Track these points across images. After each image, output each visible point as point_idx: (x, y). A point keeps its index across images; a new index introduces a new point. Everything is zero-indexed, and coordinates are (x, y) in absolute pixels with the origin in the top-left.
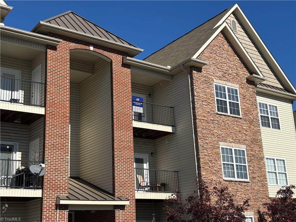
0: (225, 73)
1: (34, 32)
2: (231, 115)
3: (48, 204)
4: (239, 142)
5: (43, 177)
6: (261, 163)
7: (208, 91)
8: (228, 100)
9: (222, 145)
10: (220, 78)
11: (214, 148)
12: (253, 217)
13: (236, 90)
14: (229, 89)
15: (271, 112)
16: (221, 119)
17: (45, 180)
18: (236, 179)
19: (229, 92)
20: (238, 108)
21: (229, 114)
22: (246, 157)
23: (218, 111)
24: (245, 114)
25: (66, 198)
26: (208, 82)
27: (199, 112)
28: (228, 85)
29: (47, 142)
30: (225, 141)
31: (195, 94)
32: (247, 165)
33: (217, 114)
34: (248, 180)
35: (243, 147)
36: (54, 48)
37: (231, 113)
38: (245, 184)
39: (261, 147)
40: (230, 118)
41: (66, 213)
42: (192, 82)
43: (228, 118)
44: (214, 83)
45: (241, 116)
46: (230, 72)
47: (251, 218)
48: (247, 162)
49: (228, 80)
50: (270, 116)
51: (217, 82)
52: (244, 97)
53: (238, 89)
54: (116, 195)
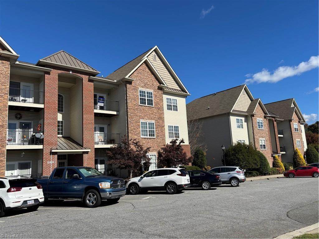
0: (146, 84)
1: (36, 66)
2: (148, 106)
3: (46, 152)
4: (151, 119)
5: (43, 139)
6: (163, 129)
7: (135, 93)
8: (146, 98)
9: (142, 121)
10: (142, 87)
11: (137, 122)
12: (156, 154)
13: (152, 93)
14: (147, 92)
15: (173, 102)
16: (142, 108)
17: (44, 141)
18: (148, 137)
19: (147, 94)
20: (152, 102)
21: (147, 105)
22: (155, 126)
23: (141, 103)
24: (156, 105)
25: (56, 149)
26: (136, 89)
27: (129, 105)
28: (147, 90)
29: (45, 122)
30: (143, 119)
31: (128, 95)
32: (155, 130)
33: (140, 105)
34: (155, 137)
35: (153, 121)
36: (48, 73)
37: (148, 105)
38: (153, 139)
39: (163, 121)
40: (147, 108)
41: (56, 156)
42: (126, 89)
43: (146, 107)
44: (139, 90)
45: (153, 106)
46: (149, 83)
47: (155, 155)
48: (155, 128)
49: (147, 88)
50: (172, 105)
51: (140, 89)
52: (156, 96)
53: (153, 92)
54: (84, 146)
